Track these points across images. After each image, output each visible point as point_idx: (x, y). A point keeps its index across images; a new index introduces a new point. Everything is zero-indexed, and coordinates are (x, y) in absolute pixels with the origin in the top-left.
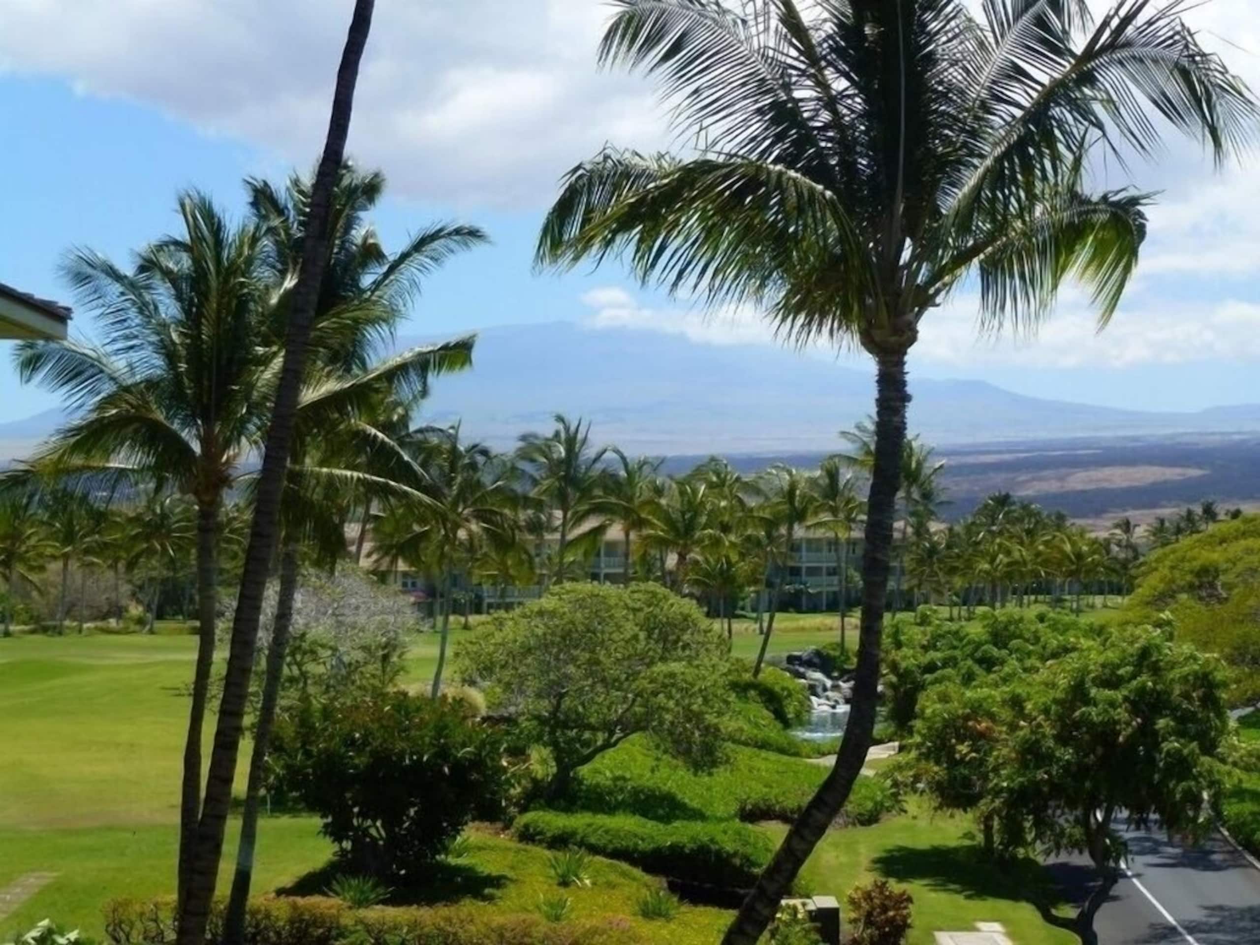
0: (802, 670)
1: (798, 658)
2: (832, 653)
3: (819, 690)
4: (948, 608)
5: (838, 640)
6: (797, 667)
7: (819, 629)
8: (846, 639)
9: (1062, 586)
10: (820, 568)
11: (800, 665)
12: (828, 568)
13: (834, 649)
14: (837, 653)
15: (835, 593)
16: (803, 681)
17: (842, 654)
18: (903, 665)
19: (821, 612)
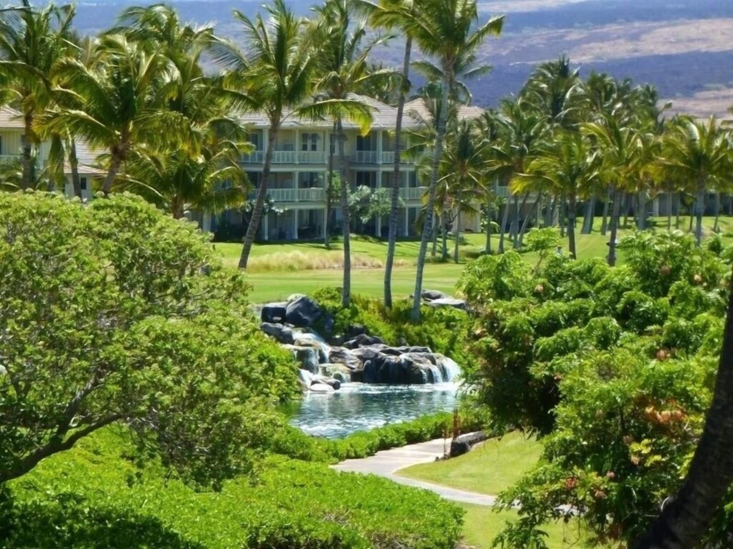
0: (286, 329)
1: (280, 312)
2: (329, 304)
3: (314, 360)
4: (483, 237)
5: (340, 284)
6: (279, 325)
7: (291, 268)
8: (353, 282)
9: (649, 205)
10: (289, 175)
11: (282, 322)
12: (301, 174)
13: (333, 298)
14: (338, 305)
15: (311, 212)
16: (289, 346)
17: (346, 305)
18: (509, 321)
19: (292, 242)
